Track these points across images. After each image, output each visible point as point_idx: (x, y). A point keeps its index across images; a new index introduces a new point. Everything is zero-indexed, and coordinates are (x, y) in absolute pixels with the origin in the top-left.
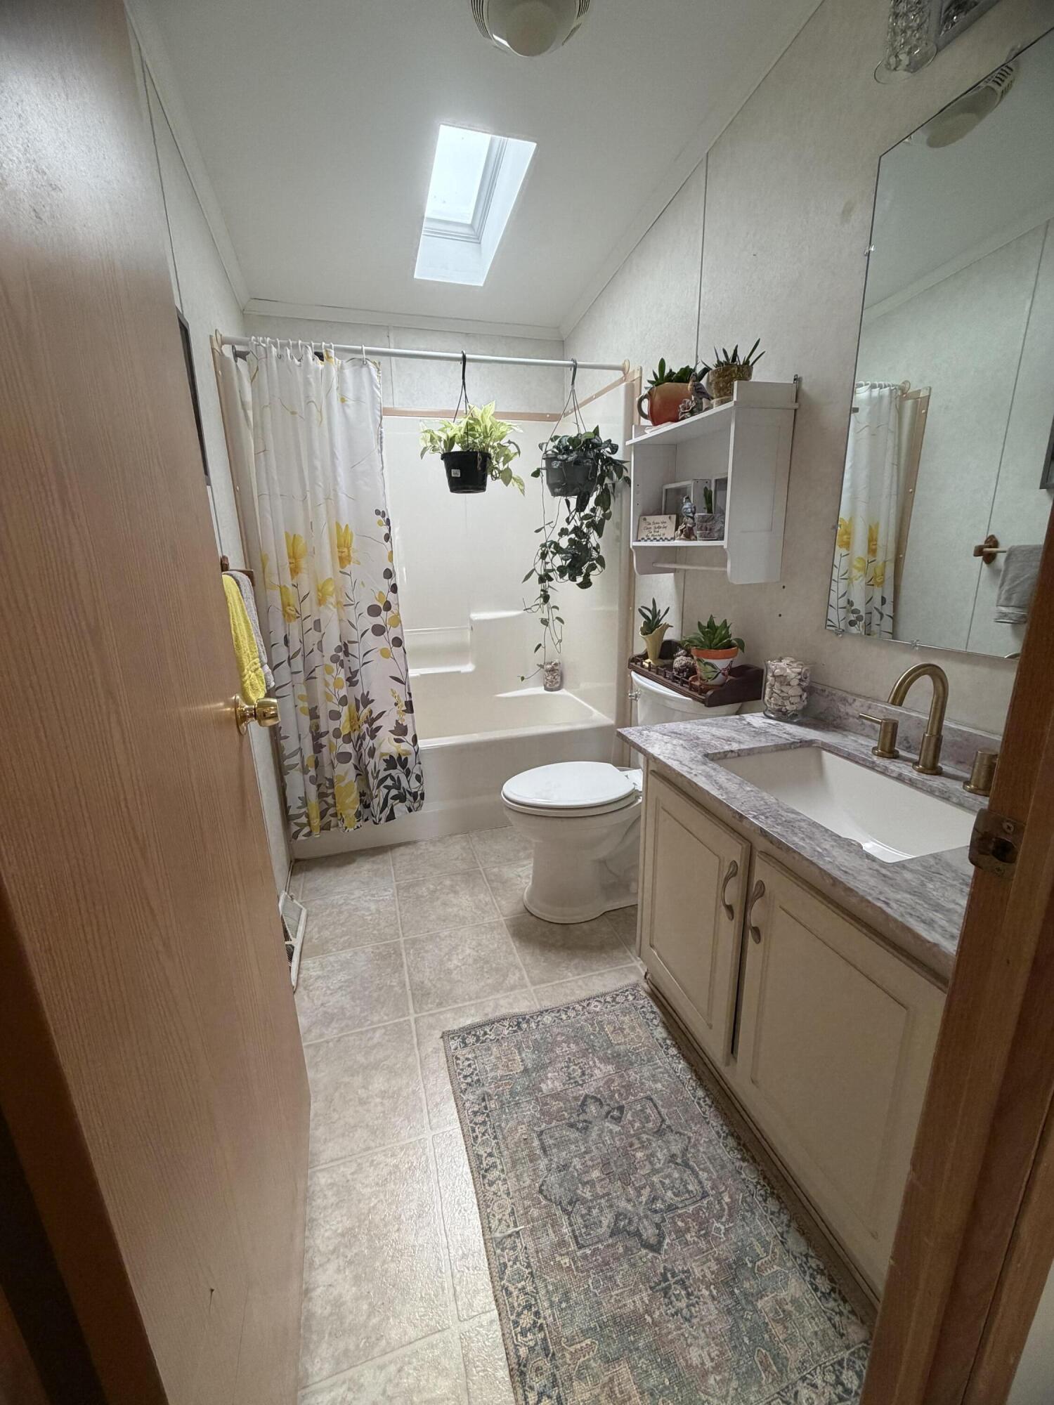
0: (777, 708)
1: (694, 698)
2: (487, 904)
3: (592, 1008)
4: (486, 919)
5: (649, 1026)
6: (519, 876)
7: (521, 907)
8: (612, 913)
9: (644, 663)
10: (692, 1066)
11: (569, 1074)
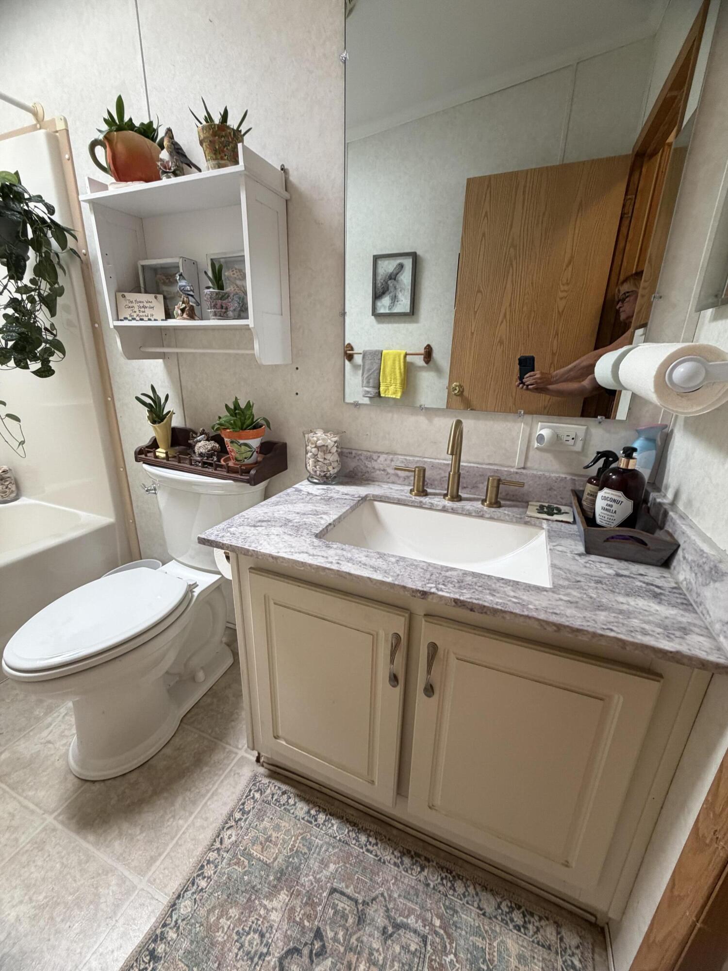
0: (323, 474)
1: (235, 480)
2: (12, 816)
3: (227, 842)
4: (23, 838)
5: (289, 811)
6: (49, 742)
7: (71, 782)
8: (189, 716)
9: (157, 454)
10: (342, 818)
11: (248, 953)
